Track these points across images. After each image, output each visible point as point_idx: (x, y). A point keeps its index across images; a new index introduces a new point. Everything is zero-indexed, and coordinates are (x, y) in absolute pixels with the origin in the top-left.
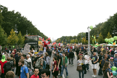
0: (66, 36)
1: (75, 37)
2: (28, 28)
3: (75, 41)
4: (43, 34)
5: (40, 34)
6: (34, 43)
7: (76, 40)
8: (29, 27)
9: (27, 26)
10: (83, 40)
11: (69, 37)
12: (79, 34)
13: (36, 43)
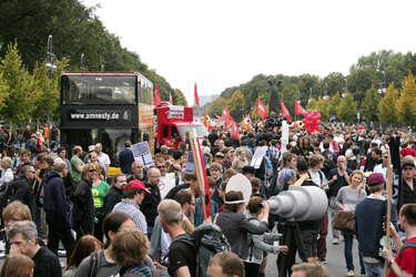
0: (280, 77)
1: (334, 85)
2: (54, 19)
3: (339, 108)
4: (136, 57)
5: (121, 63)
6: (116, 116)
7: (343, 103)
8: (59, 14)
9: (51, 12)
10: (390, 102)
11: (294, 80)
12: (362, 61)
13: (126, 116)
